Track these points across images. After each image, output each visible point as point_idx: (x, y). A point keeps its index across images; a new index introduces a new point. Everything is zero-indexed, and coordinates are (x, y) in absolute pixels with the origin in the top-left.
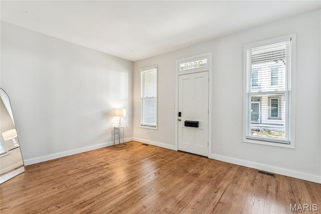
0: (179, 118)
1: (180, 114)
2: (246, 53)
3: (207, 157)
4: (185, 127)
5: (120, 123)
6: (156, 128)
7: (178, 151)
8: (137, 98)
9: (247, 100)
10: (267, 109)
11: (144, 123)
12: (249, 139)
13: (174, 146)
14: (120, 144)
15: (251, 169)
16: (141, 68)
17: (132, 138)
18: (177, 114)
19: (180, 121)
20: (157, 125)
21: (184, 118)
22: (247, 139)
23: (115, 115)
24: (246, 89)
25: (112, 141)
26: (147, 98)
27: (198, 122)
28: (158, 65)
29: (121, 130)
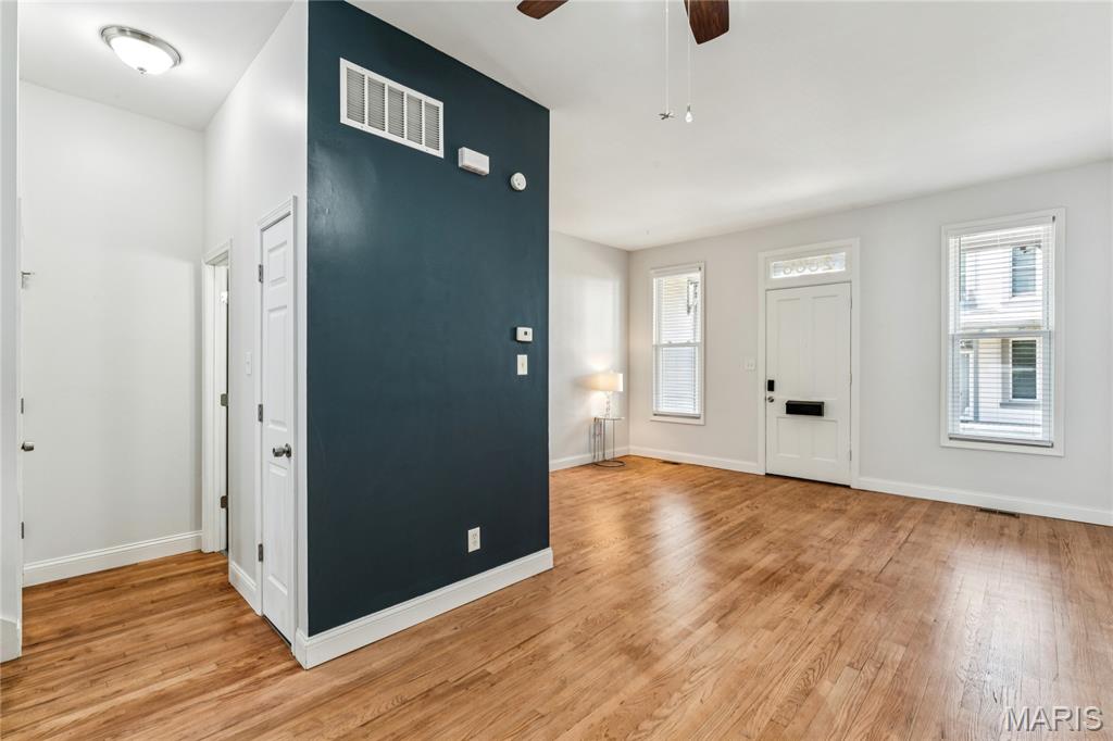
0: (770, 394)
1: (771, 386)
2: (947, 245)
3: (848, 487)
4: (789, 416)
5: (608, 409)
6: (701, 422)
7: (767, 474)
8: (639, 345)
9: (950, 351)
10: (1000, 370)
11: (663, 409)
12: (956, 439)
13: (755, 464)
14: (605, 461)
15: (960, 505)
16: (653, 269)
17: (625, 448)
18: (762, 385)
19: (772, 401)
20: (705, 412)
21: (784, 395)
22: (951, 439)
23: (596, 389)
24: (947, 326)
25: (590, 451)
26: (670, 345)
27: (823, 403)
28: (705, 263)
29: (608, 424)
